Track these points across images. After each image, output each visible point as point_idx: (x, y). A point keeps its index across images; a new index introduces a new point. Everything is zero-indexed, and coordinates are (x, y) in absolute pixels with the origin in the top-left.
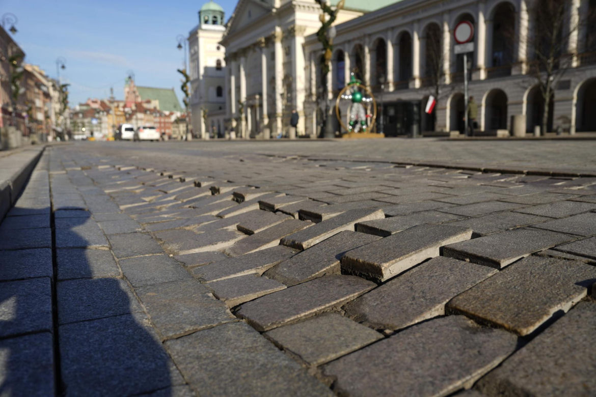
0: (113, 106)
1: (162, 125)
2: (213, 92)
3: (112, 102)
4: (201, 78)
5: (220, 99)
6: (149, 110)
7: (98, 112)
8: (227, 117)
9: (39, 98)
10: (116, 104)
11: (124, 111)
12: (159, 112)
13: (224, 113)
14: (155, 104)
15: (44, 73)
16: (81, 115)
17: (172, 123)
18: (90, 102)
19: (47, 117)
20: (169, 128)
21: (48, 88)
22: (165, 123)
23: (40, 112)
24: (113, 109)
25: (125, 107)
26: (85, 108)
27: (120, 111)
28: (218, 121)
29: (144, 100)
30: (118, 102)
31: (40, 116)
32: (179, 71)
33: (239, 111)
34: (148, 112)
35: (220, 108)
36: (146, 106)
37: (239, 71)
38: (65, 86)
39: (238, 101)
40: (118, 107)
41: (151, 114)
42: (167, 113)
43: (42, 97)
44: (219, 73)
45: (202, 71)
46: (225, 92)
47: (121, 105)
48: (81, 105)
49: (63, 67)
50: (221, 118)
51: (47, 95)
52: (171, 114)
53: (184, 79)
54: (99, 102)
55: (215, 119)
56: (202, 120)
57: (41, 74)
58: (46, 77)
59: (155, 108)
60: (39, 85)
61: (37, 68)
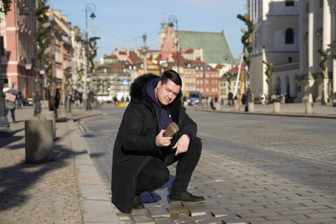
0: (145, 58)
1: (207, 82)
2: (280, 36)
3: (144, 54)
4: (265, 18)
5: (290, 47)
6: (190, 62)
7: (127, 67)
8: (300, 72)
9: (59, 51)
10: (148, 56)
11: (158, 64)
12: (203, 64)
13: (297, 67)
14: (198, 54)
15: (66, 19)
16: (105, 70)
17: (221, 79)
18: (117, 54)
19: (68, 76)
20: (216, 86)
21: (70, 38)
22: (210, 79)
23: (60, 68)
24: (145, 61)
25: (159, 58)
26: (111, 61)
27: (154, 64)
28: (287, 78)
29: (184, 50)
30: (151, 51)
31: (59, 74)
32: (239, 17)
33: (320, 65)
34: (189, 66)
35: (290, 60)
36: (186, 56)
37: (322, 5)
38: (93, 39)
39: (319, 50)
40: (151, 59)
41: (193, 67)
42: (214, 66)
43: (62, 49)
44: (290, 10)
45: (266, 9)
46: (298, 37)
47: (155, 56)
48: (106, 57)
49: (93, 16)
50: (291, 74)
51: (68, 47)
52: (220, 67)
53: (246, 28)
54: (128, 53)
55: (282, 75)
56: (265, 77)
57: (62, 20)
58: (68, 24)
59: (199, 59)
60: (60, 34)
61: (57, 14)
